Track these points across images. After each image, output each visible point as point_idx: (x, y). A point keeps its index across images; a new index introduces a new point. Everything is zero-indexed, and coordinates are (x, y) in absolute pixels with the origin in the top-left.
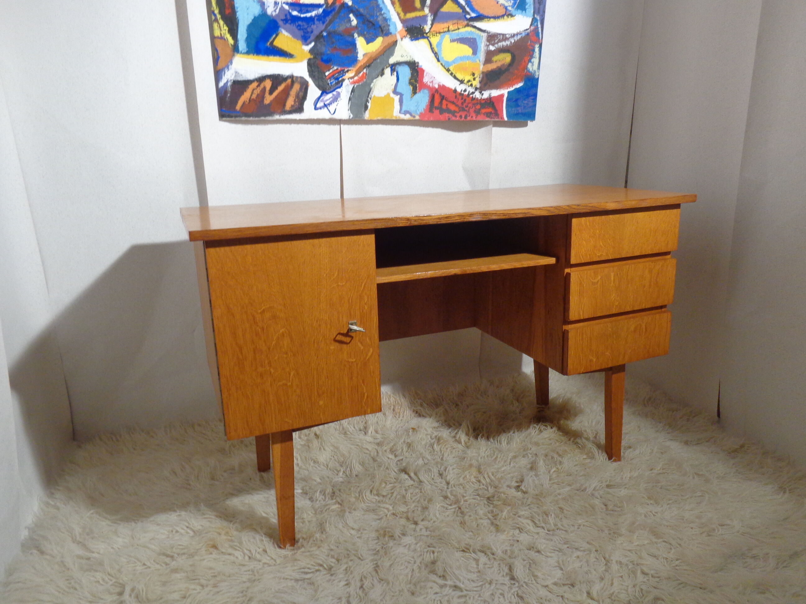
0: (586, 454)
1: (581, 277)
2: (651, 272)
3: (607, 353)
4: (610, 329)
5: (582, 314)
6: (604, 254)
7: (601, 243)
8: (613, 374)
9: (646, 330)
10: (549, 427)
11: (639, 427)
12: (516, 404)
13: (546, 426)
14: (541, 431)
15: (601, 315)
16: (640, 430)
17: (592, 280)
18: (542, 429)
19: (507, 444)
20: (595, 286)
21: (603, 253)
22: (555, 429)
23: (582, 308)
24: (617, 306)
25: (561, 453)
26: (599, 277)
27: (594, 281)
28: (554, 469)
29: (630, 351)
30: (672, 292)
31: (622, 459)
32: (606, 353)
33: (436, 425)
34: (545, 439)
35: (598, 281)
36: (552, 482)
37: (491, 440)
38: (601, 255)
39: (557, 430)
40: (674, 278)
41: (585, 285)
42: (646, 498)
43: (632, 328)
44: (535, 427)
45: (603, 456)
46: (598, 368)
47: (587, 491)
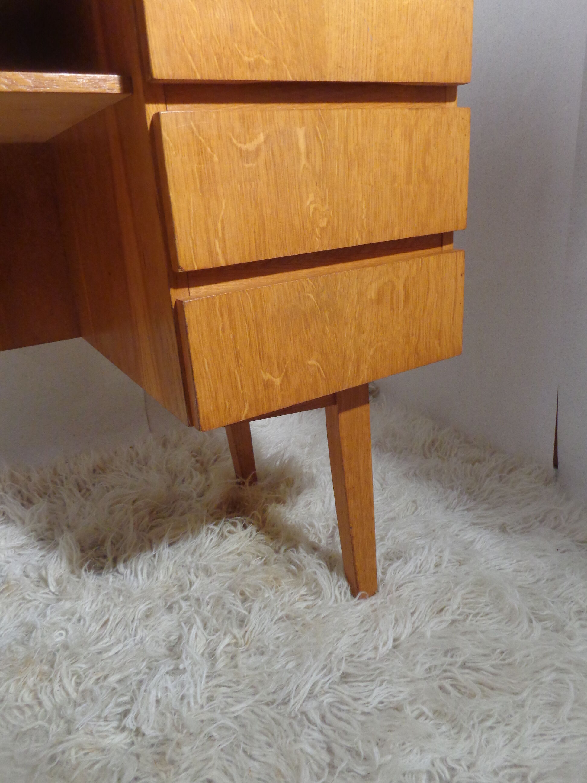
0: (306, 584)
1: (199, 132)
2: (408, 136)
3: (312, 362)
4: (312, 297)
5: (219, 250)
6: (267, 61)
7: (253, 21)
8: (340, 411)
9: (407, 297)
10: (240, 526)
11: (414, 502)
12: (198, 478)
13: (234, 525)
14: (223, 537)
15: (281, 255)
16: (416, 508)
17: (239, 145)
18: (226, 533)
19: (149, 575)
20: (250, 165)
21: (262, 57)
22: (251, 529)
23: (216, 231)
24: (323, 229)
25: (248, 591)
26: (261, 138)
27: (243, 147)
28: (227, 641)
29: (371, 353)
30: (463, 200)
31: (380, 589)
32: (309, 362)
33: (21, 540)
34: (230, 553)
35: (258, 149)
36: (215, 682)
37: (121, 567)
38: (258, 63)
39: (257, 531)
40: (466, 162)
41: (216, 159)
42: (430, 714)
43: (372, 294)
44: (212, 530)
45: (339, 587)
46: (290, 403)
47: (292, 702)
